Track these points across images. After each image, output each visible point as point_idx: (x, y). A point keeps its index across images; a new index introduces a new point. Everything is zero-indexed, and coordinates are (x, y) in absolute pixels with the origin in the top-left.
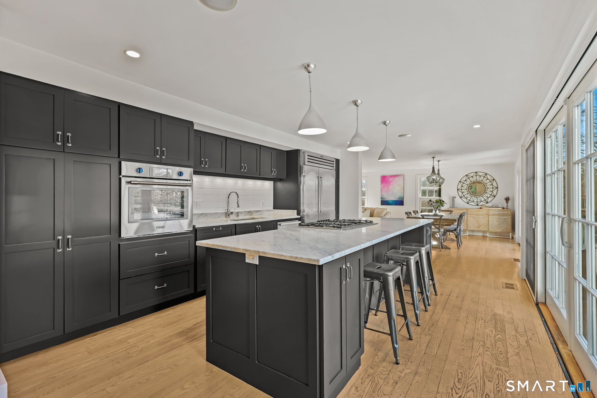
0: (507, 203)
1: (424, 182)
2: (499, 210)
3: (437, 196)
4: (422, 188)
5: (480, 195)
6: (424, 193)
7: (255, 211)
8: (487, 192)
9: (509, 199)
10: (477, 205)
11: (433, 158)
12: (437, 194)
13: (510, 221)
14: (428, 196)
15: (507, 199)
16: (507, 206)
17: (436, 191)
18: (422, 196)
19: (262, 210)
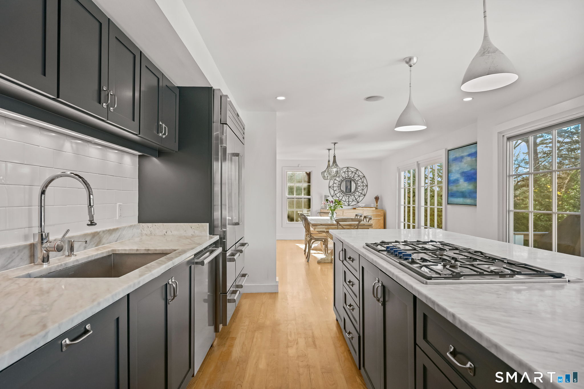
0: (377, 203)
1: (291, 177)
2: (373, 210)
3: (306, 194)
4: (290, 184)
5: (351, 194)
6: (291, 190)
7: (106, 230)
8: (358, 190)
9: (378, 198)
10: (349, 205)
11: (334, 144)
12: (306, 191)
13: (382, 222)
14: (296, 195)
15: (377, 199)
16: (377, 206)
17: (304, 189)
18: (289, 194)
19: (121, 228)
